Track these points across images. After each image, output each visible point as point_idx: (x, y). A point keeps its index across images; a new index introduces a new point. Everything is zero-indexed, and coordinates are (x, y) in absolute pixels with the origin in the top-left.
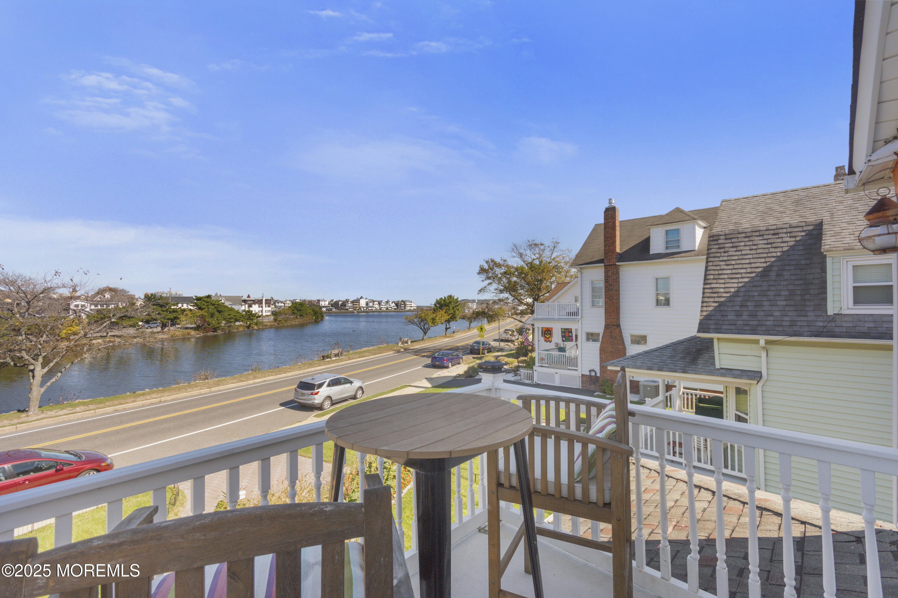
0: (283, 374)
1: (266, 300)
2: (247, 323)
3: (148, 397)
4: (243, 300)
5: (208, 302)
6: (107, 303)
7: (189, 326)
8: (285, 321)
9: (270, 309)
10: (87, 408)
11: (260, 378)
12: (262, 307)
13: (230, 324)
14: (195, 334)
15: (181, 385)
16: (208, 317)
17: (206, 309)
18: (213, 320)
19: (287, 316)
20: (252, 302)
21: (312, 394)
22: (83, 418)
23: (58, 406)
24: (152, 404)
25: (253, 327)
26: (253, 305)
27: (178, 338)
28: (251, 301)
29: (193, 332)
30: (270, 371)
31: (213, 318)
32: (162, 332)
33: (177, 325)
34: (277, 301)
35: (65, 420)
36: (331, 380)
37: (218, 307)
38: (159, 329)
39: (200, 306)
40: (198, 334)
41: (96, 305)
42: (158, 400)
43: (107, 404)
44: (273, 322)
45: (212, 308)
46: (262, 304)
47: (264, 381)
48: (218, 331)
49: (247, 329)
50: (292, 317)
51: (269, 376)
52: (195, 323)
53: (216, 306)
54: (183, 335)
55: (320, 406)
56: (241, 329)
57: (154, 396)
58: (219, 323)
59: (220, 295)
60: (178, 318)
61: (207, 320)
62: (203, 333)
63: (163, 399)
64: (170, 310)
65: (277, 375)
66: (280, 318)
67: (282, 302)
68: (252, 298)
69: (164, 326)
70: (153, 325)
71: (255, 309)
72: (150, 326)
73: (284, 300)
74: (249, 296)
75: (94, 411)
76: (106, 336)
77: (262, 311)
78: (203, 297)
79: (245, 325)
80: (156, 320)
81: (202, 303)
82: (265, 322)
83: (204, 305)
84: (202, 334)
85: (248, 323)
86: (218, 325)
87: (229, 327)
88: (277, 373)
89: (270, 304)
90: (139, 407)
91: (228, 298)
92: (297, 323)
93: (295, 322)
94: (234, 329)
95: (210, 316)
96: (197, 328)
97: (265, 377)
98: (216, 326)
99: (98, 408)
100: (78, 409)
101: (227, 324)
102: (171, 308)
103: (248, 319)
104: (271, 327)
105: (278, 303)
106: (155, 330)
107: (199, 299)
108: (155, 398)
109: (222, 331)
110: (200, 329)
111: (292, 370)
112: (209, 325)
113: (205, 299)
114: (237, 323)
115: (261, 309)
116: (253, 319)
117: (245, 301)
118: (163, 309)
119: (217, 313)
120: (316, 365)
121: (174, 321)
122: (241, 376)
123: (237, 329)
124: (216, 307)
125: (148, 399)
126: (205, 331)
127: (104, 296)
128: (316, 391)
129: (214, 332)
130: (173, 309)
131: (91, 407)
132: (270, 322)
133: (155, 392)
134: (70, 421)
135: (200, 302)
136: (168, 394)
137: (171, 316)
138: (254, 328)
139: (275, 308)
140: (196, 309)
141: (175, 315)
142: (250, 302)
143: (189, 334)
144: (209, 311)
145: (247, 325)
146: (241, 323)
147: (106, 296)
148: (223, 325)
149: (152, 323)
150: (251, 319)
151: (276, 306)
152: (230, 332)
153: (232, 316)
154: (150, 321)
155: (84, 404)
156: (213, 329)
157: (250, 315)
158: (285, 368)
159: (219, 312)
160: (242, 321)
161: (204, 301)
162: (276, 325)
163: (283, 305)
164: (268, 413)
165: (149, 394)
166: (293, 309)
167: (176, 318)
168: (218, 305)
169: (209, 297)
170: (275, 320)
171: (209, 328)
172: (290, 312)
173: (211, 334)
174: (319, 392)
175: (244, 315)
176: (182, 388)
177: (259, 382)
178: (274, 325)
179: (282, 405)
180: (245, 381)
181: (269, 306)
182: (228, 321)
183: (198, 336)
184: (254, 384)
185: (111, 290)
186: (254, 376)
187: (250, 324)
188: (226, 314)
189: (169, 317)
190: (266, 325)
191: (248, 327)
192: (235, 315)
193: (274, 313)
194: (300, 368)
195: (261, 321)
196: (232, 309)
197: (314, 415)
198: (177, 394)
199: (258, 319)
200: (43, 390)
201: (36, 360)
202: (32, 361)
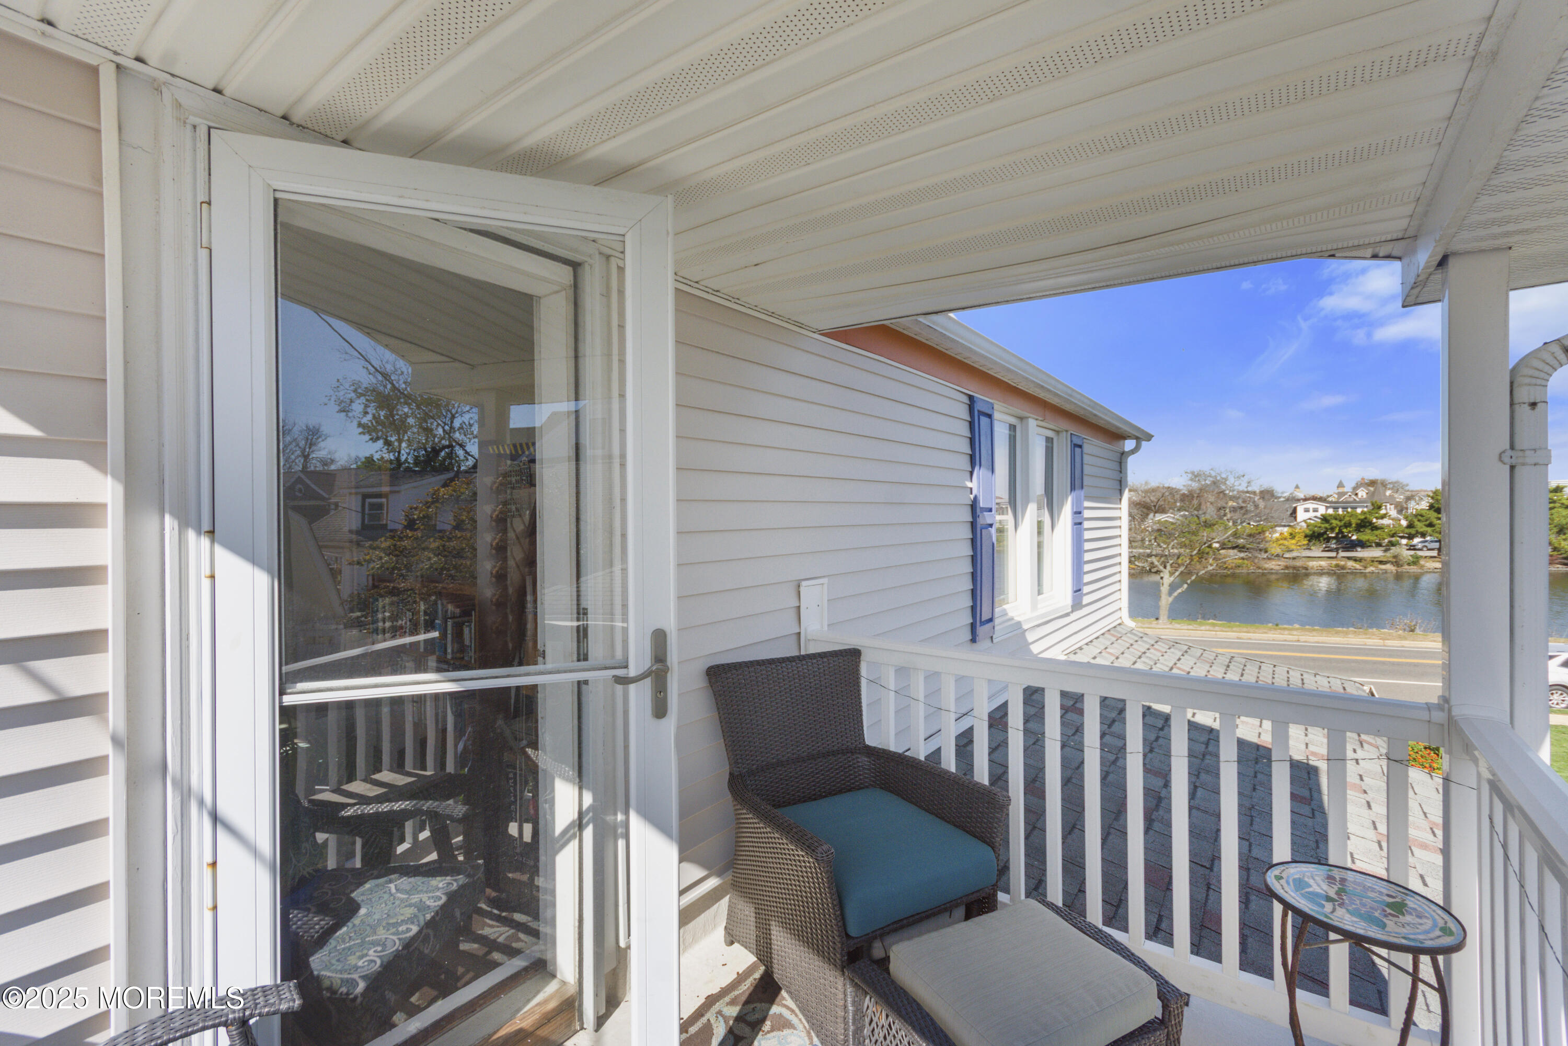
127: (1357, 494)
133: (1304, 629)
147: (1360, 495)
185: (1371, 484)
200: (1171, 599)
201: (1165, 567)
202: (1161, 568)
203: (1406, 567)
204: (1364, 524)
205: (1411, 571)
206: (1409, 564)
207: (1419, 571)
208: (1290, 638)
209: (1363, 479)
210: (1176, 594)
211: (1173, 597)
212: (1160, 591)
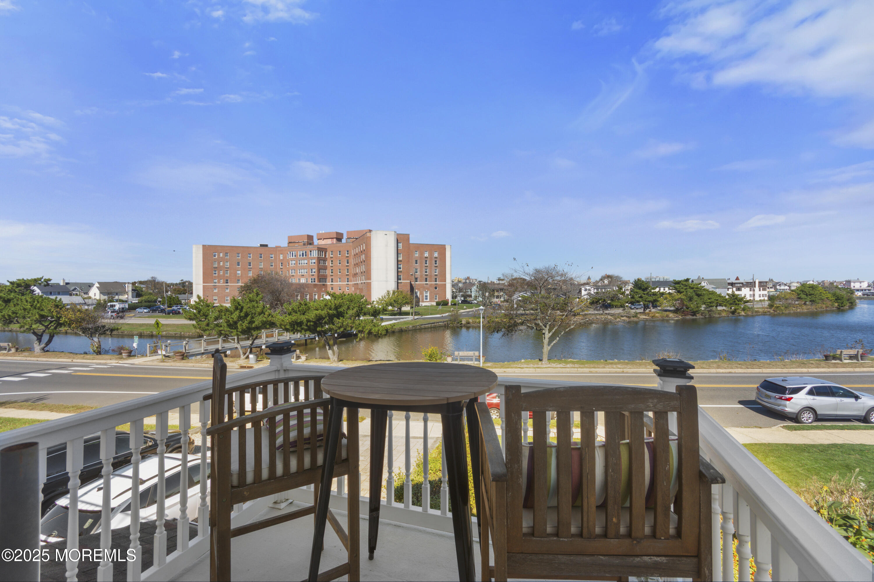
0: (757, 368)
1: (760, 282)
2: (731, 308)
3: (615, 366)
4: (729, 283)
5: (686, 286)
6: (604, 287)
7: (669, 308)
8: (786, 308)
9: (765, 292)
10: (573, 366)
11: (725, 368)
12: (754, 290)
13: (711, 308)
14: (673, 316)
15: (644, 361)
16: (686, 300)
17: (685, 293)
18: (692, 304)
19: (790, 301)
20: (741, 285)
21: (781, 398)
22: (570, 373)
23: (559, 361)
24: (616, 372)
25: (739, 313)
26: (743, 289)
27: (658, 319)
28: (739, 283)
29: (671, 315)
30: (740, 363)
31: (691, 301)
32: (644, 313)
33: (659, 307)
34: (777, 283)
35: (560, 371)
36: (815, 387)
37: (696, 291)
38: (642, 310)
39: (678, 290)
40: (677, 317)
41: (597, 289)
42: (621, 370)
43: (586, 366)
44: (767, 308)
45: (690, 292)
46: (755, 287)
47: (730, 373)
48: (698, 315)
49: (731, 315)
50: (797, 303)
51: (737, 368)
52: (674, 306)
53: (695, 289)
54: (662, 317)
55: (795, 417)
56: (724, 314)
57: (619, 366)
58: (697, 307)
59: (703, 278)
60: (657, 300)
61: (685, 303)
62: (682, 316)
63: (625, 370)
64: (650, 293)
65: (748, 368)
66: (777, 303)
67: (785, 285)
68: (741, 280)
69: (646, 307)
70: (638, 306)
71: (745, 293)
72: (635, 307)
73: (789, 282)
74: (737, 279)
75: (576, 369)
76: (602, 314)
77: (754, 295)
78: (681, 281)
79: (729, 310)
80: (638, 302)
81: (680, 286)
82: (755, 308)
83: (682, 288)
84: (680, 317)
85: (733, 308)
86: (697, 309)
87: (709, 311)
88: (749, 367)
89: (766, 286)
90: (607, 373)
91: (711, 282)
92: (806, 311)
93: (803, 309)
94: (715, 314)
95: (688, 299)
96: (676, 311)
97: (732, 368)
98: (695, 310)
99: (580, 368)
100: (568, 366)
101: (707, 308)
102: (651, 292)
103: (731, 304)
104: (764, 314)
105: (780, 285)
106: (638, 311)
107: (678, 283)
108: (619, 368)
109: (702, 315)
110: (678, 312)
111: (771, 366)
112: (688, 309)
113: (684, 283)
114: (719, 308)
115: (752, 293)
116: (739, 304)
117: (732, 284)
118: (645, 293)
119: (695, 297)
120: (813, 366)
121: (654, 304)
122: (704, 363)
123: (719, 314)
124: (694, 291)
125: (614, 368)
126: (683, 314)
127: (604, 282)
128: (788, 396)
129: (693, 315)
130: (653, 292)
131: (576, 365)
132: (763, 308)
133: (621, 363)
134: (562, 373)
135: (679, 285)
136: (630, 367)
137: (651, 299)
138: (741, 314)
139: (776, 291)
140: (675, 292)
141: (654, 297)
142: (739, 285)
143: (667, 316)
144: (687, 294)
145: (731, 310)
146: (724, 308)
147: (605, 282)
148: (703, 309)
149: (638, 305)
150: (736, 304)
151: (776, 290)
152: (710, 317)
153: (713, 300)
154: (634, 302)
155: (573, 363)
156: (692, 312)
157: (735, 300)
158: (763, 363)
159: (698, 295)
160: (725, 306)
161: (682, 284)
162: (772, 312)
163: (787, 287)
164: (720, 407)
165: (616, 364)
166: (799, 292)
167: (655, 301)
168: (697, 288)
169: (687, 280)
170: (771, 306)
171: (687, 311)
172: (794, 296)
173: (689, 317)
174: (792, 398)
175: (728, 300)
176: (643, 364)
177: (723, 373)
178: (769, 312)
179: (741, 402)
180: (706, 368)
181: (764, 290)
182: (709, 305)
183: (677, 318)
184: (717, 373)
185: (608, 277)
186: (718, 365)
187: (735, 310)
188: (706, 298)
189: (649, 299)
190: (756, 312)
191: (733, 313)
192: (717, 299)
193: (771, 298)
194: (784, 366)
195: (750, 306)
196: (713, 293)
197: (782, 425)
198: (637, 368)
199: (746, 304)
200: (549, 348)
201: (545, 327)
202: (544, 327)
203: (632, 318)
204: (613, 298)
205: (634, 320)
206: (633, 317)
207: (638, 320)
208: (618, 370)
209: (606, 275)
210: (552, 344)
211: (550, 346)
212: (543, 343)
